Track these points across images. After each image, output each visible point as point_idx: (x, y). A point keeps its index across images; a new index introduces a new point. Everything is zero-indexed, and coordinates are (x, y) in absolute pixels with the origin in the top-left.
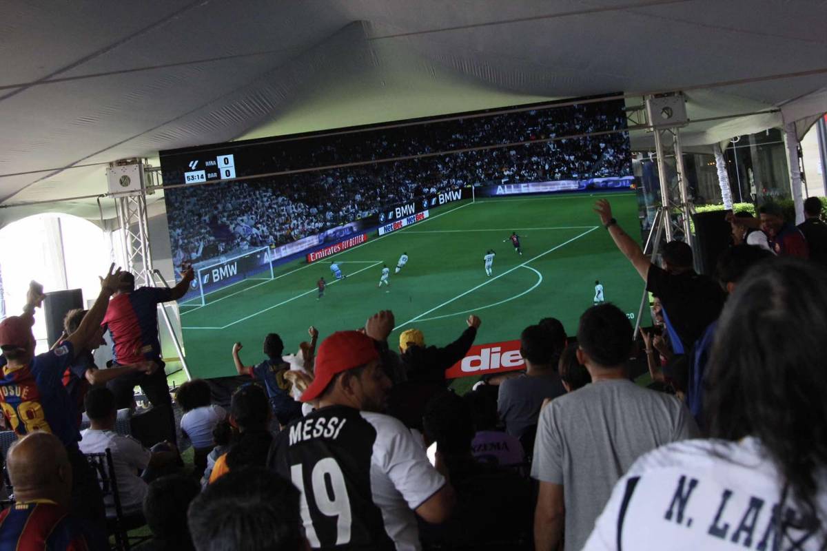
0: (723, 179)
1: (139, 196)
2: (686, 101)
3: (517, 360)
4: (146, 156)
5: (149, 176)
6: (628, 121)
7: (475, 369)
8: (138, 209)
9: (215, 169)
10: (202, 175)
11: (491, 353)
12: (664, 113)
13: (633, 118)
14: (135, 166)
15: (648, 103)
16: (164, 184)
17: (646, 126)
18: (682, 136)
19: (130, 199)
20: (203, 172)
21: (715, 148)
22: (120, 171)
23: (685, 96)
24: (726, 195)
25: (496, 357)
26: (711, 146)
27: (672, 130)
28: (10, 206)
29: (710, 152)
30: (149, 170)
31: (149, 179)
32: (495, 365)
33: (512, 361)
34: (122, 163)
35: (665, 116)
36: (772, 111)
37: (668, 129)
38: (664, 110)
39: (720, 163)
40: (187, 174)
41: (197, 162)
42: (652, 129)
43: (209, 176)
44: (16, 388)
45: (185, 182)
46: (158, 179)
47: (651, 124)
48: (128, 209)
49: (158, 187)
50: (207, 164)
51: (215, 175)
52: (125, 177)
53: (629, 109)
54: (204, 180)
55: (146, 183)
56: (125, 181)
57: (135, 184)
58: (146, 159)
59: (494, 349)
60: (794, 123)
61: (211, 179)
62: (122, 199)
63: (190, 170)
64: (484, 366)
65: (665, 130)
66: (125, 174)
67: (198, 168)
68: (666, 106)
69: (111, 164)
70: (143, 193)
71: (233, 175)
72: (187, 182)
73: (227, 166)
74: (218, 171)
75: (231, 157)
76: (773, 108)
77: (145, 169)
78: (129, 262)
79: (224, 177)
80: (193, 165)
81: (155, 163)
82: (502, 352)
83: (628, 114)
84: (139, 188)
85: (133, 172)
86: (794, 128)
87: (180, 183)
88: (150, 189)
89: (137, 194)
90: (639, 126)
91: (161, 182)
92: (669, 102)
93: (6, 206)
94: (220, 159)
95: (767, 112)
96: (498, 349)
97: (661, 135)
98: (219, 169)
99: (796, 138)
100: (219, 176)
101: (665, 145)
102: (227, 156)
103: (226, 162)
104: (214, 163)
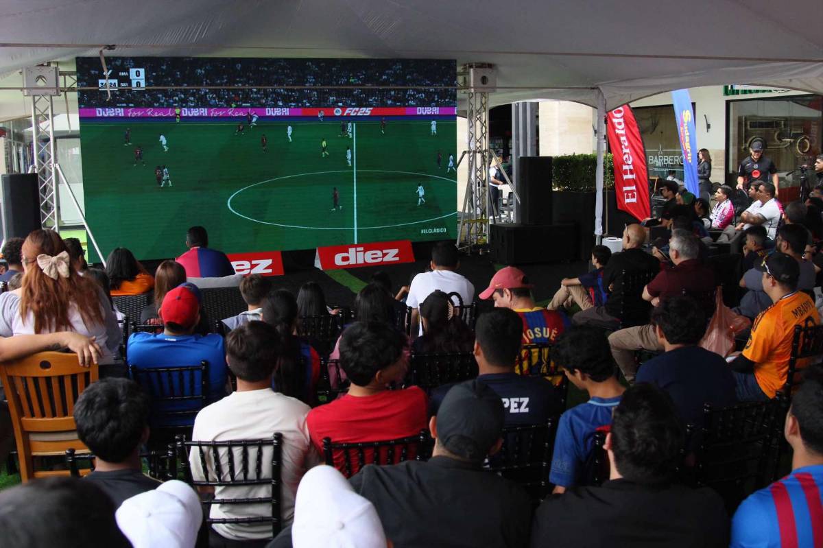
3: (376, 258)
7: (345, 263)
9: (127, 80)
10: (115, 84)
11: (356, 252)
15: (471, 70)
16: (78, 88)
20: (116, 81)
22: (38, 71)
25: (360, 255)
32: (361, 261)
33: (373, 259)
40: (100, 81)
41: (111, 71)
43: (122, 84)
44: (544, 329)
45: (98, 88)
47: (472, 86)
50: (121, 74)
51: (127, 84)
52: (41, 76)
53: (459, 75)
54: (117, 88)
59: (359, 249)
61: (124, 86)
63: (104, 77)
64: (352, 261)
67: (111, 77)
68: (483, 75)
71: (143, 86)
72: (100, 87)
73: (138, 78)
74: (129, 82)
75: (142, 71)
79: (134, 84)
82: (365, 251)
83: (457, 77)
85: (49, 73)
87: (94, 87)
91: (76, 86)
94: (133, 71)
96: (362, 249)
98: (131, 80)
100: (130, 85)
102: (138, 69)
103: (138, 74)
104: (127, 74)
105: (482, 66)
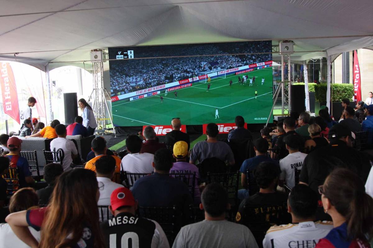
0: (306, 74)
1: (100, 62)
2: (294, 45)
3: (229, 130)
4: (104, 49)
5: (104, 56)
6: (273, 50)
8: (100, 66)
9: (127, 55)
12: (286, 48)
13: (274, 49)
14: (100, 52)
15: (280, 44)
16: (109, 59)
17: (279, 52)
18: (291, 57)
19: (98, 63)
20: (123, 56)
21: (304, 63)
22: (95, 53)
23: (294, 43)
24: (306, 79)
25: (222, 128)
26: (303, 61)
27: (288, 55)
28: (54, 62)
29: (302, 64)
30: (104, 54)
31: (105, 57)
34: (96, 50)
35: (286, 49)
36: (323, 51)
37: (287, 54)
38: (286, 47)
39: (305, 68)
40: (117, 56)
41: (121, 52)
42: (280, 54)
43: (125, 57)
45: (116, 59)
46: (107, 57)
47: (280, 52)
48: (97, 67)
49: (107, 60)
50: (124, 53)
51: (126, 57)
52: (96, 55)
53: (273, 46)
54: (123, 58)
55: (103, 58)
56: (96, 57)
57: (99, 58)
58: (104, 50)
59: (221, 126)
60: (331, 56)
61: (126, 58)
62: (95, 63)
63: (118, 55)
65: (285, 54)
66: (96, 54)
67: (121, 54)
68: (287, 46)
69: (92, 50)
70: (102, 61)
71: (133, 57)
72: (117, 59)
73: (131, 54)
75: (132, 51)
76: (324, 50)
77: (103, 53)
78: (96, 85)
79: (129, 58)
80: (119, 53)
81: (107, 51)
83: (273, 47)
84: (101, 59)
85: (99, 54)
86: (330, 58)
87: (114, 59)
88: (105, 60)
89: (100, 61)
90: (276, 52)
91: (108, 58)
92: (288, 44)
93: (52, 63)
94: (129, 52)
95: (321, 51)
96: (223, 126)
97: (284, 56)
99: (331, 62)
100: (128, 58)
101: (285, 59)
102: (131, 51)
103: (131, 53)
104: (126, 53)
105: (286, 41)
